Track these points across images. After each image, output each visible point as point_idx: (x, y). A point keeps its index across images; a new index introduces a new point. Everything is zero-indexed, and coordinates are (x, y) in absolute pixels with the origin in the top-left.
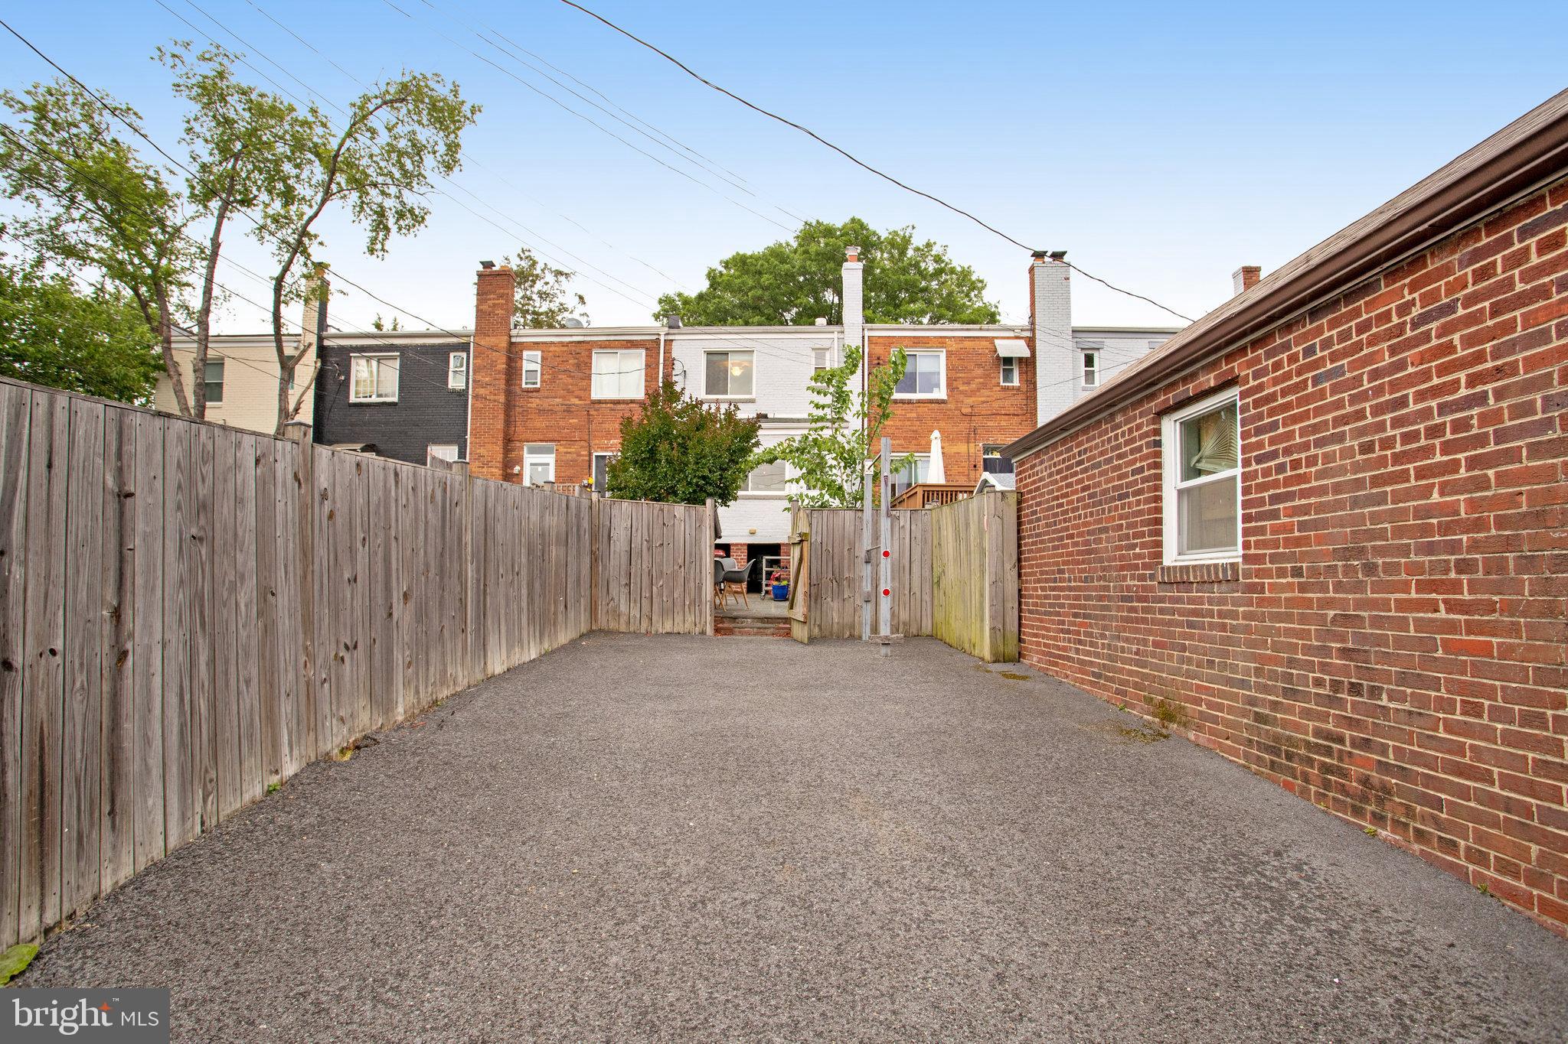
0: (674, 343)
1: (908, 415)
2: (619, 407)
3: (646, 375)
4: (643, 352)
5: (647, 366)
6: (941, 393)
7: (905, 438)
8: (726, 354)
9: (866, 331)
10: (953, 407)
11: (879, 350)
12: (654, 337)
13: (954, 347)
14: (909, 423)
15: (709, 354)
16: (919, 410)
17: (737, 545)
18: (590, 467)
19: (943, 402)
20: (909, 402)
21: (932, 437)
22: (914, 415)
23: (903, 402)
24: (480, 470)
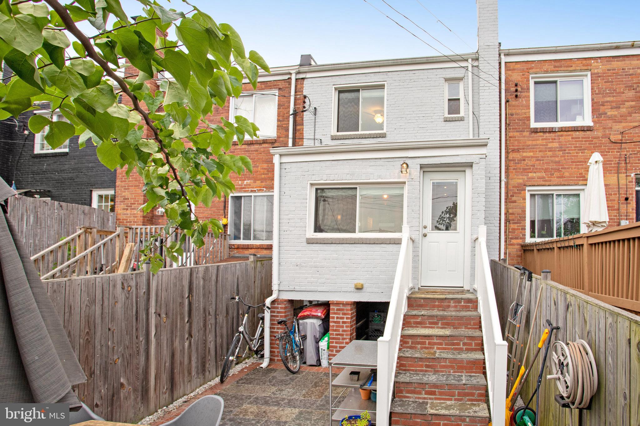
0: (306, 82)
1: (550, 145)
2: (253, 147)
3: (279, 115)
4: (276, 92)
5: (280, 106)
6: (586, 120)
7: (546, 170)
8: (356, 90)
9: (502, 56)
10: (600, 134)
11: (516, 77)
12: (286, 77)
13: (600, 68)
14: (550, 154)
15: (341, 91)
16: (562, 139)
17: (338, 304)
18: (225, 207)
19: (589, 129)
20: (551, 131)
21: (592, 160)
22: (556, 145)
23: (543, 131)
24: (125, 212)
